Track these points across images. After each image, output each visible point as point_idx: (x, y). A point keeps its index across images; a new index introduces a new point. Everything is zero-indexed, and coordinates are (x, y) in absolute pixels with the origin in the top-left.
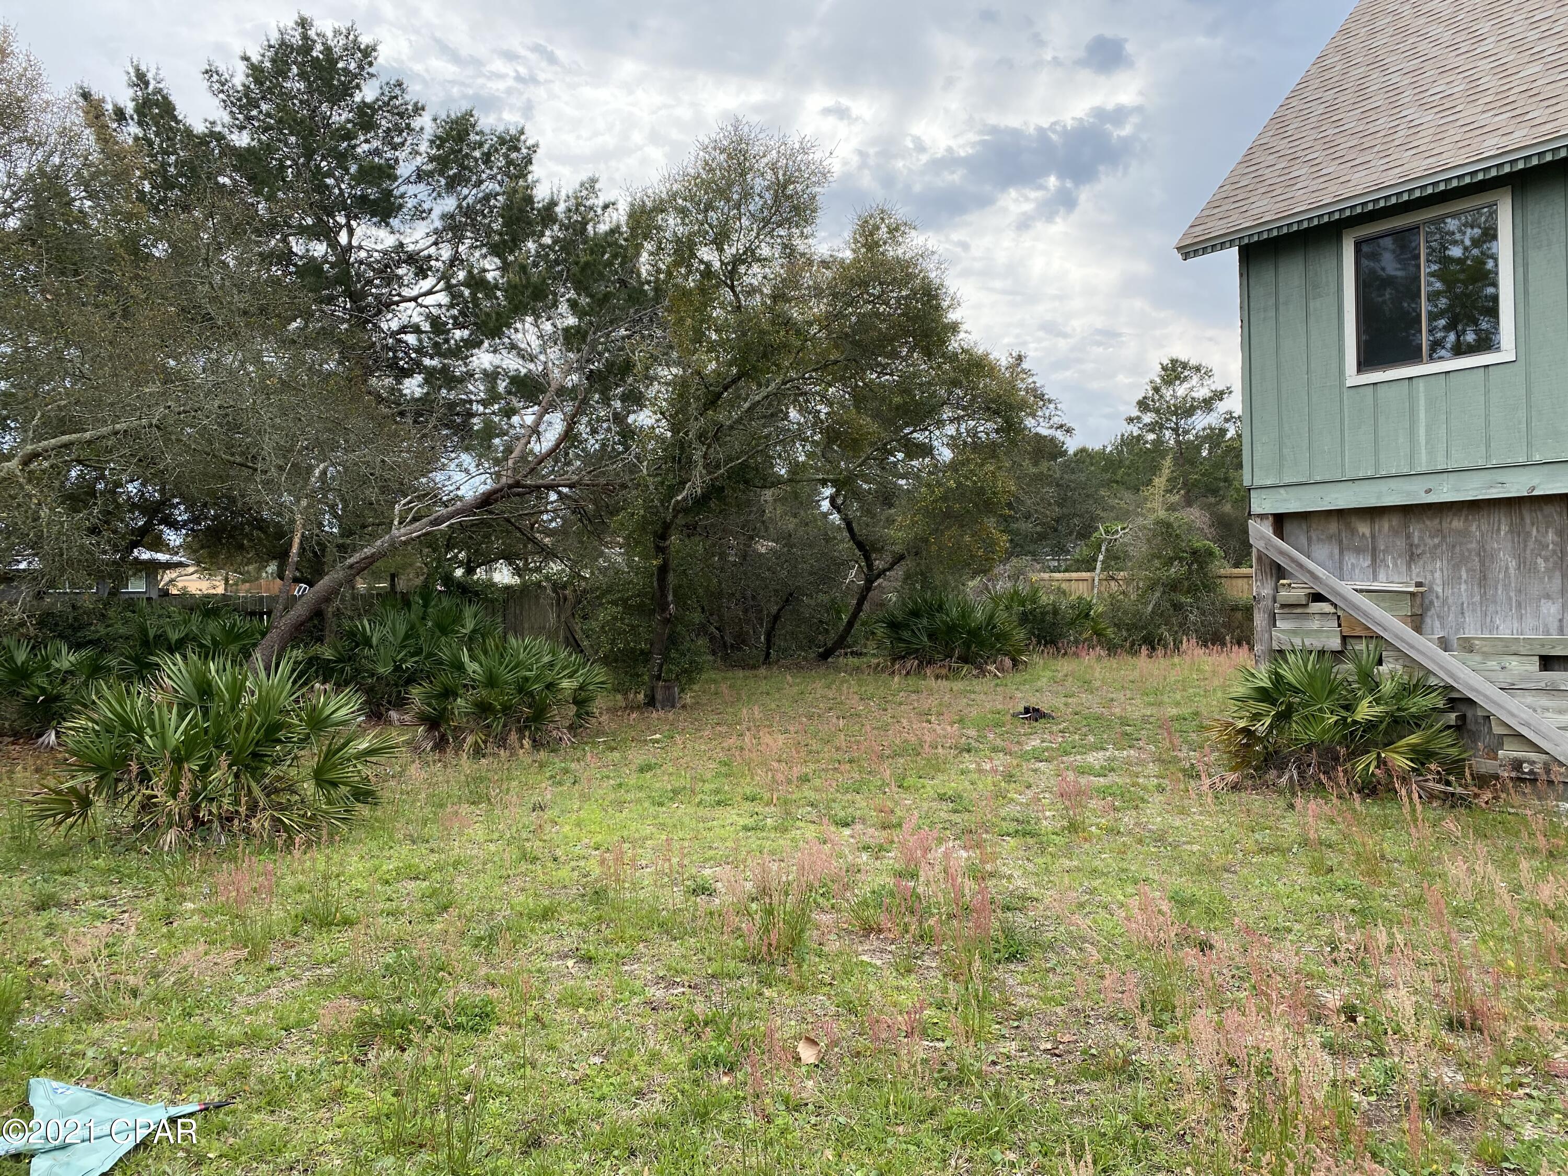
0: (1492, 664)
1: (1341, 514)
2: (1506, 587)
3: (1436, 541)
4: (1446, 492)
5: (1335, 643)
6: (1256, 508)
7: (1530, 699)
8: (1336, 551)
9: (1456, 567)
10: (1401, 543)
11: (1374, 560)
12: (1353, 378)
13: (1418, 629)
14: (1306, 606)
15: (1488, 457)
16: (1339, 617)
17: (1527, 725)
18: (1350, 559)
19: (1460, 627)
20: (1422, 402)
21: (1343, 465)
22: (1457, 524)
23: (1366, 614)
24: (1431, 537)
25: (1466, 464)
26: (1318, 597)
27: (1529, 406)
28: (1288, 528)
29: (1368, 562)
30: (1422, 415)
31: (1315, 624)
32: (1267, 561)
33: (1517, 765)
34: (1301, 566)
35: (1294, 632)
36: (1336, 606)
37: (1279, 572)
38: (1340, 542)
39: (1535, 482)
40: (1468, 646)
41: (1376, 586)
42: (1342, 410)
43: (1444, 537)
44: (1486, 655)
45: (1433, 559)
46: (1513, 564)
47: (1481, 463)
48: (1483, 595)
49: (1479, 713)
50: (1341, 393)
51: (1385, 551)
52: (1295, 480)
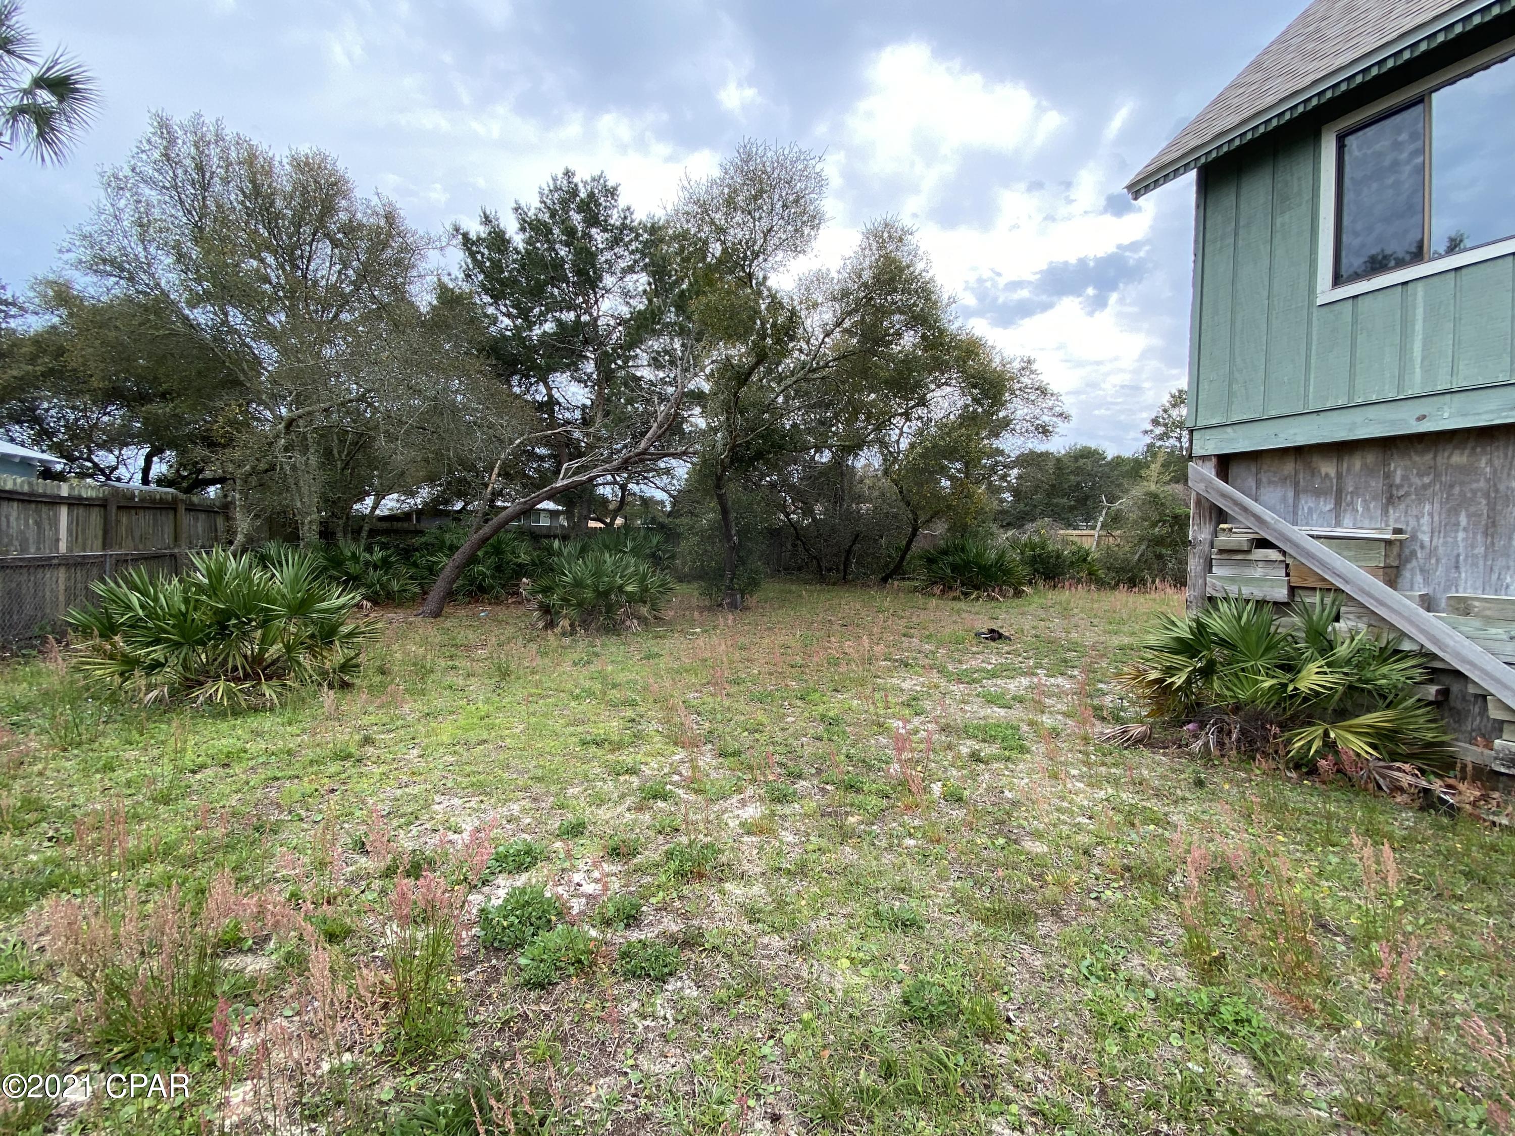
0: (1498, 632)
1: (1299, 452)
3: (1427, 480)
4: (1449, 418)
5: (1281, 594)
6: (1197, 451)
8: (1291, 494)
10: (1377, 484)
11: (1338, 503)
12: (1325, 292)
13: (1392, 582)
14: (1248, 552)
16: (1287, 566)
18: (1307, 503)
19: (1453, 583)
20: (1420, 312)
21: (1306, 396)
22: (1459, 458)
23: (1323, 564)
24: (1420, 475)
25: (1481, 381)
26: (1263, 543)
28: (1235, 470)
29: (1330, 506)
30: (1419, 326)
31: (1258, 572)
32: (1207, 505)
34: (1245, 509)
35: (1232, 580)
36: (1284, 553)
37: (1220, 516)
38: (1296, 484)
40: (1462, 607)
41: (1339, 532)
42: (1309, 334)
43: (1437, 476)
44: (1489, 621)
45: (1420, 500)
48: (1490, 546)
49: (1471, 690)
50: (1310, 314)
51: (1355, 493)
52: (1245, 417)
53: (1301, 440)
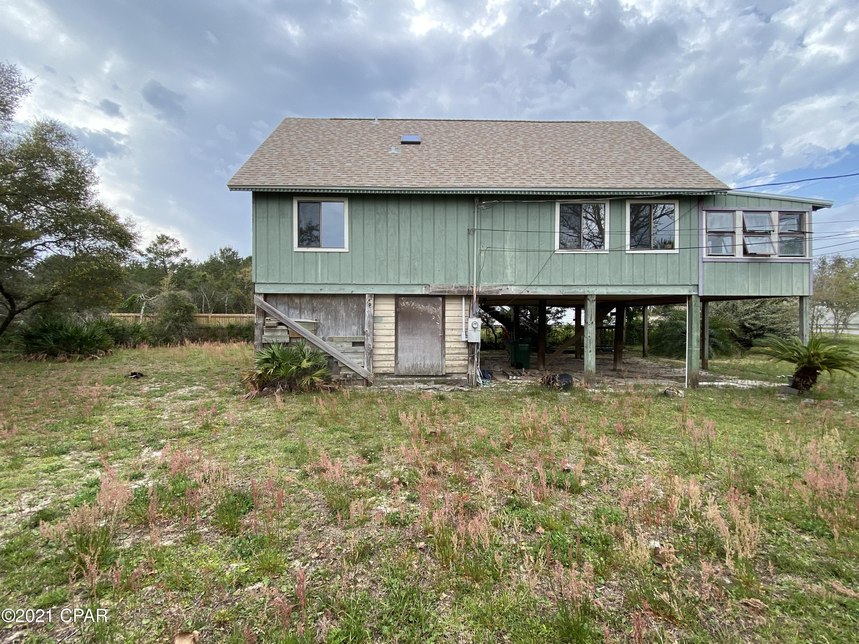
0: (339, 345)
1: (289, 295)
2: (342, 321)
4: (327, 291)
5: (287, 340)
6: (257, 291)
7: (349, 355)
8: (287, 308)
9: (328, 315)
10: (310, 306)
11: (300, 312)
12: (296, 249)
13: (315, 335)
14: (276, 327)
15: (340, 281)
16: (288, 331)
17: (349, 363)
18: (292, 311)
19: (328, 334)
20: (320, 260)
21: (292, 278)
22: (328, 301)
23: (299, 330)
24: (320, 305)
25: (333, 282)
26: (280, 324)
27: (352, 267)
28: (268, 299)
29: (298, 312)
30: (320, 265)
31: (279, 334)
32: (261, 311)
33: (345, 376)
34: (275, 313)
35: (271, 337)
36: (287, 327)
37: (265, 314)
38: (288, 305)
39: (353, 290)
40: (331, 340)
41: (302, 320)
42: (292, 260)
43: (324, 305)
44: (337, 343)
45: (320, 312)
46: (344, 314)
47: (338, 282)
48: (335, 324)
49: (335, 360)
50: (292, 253)
51: (304, 309)
52: (273, 282)
53: (291, 292)
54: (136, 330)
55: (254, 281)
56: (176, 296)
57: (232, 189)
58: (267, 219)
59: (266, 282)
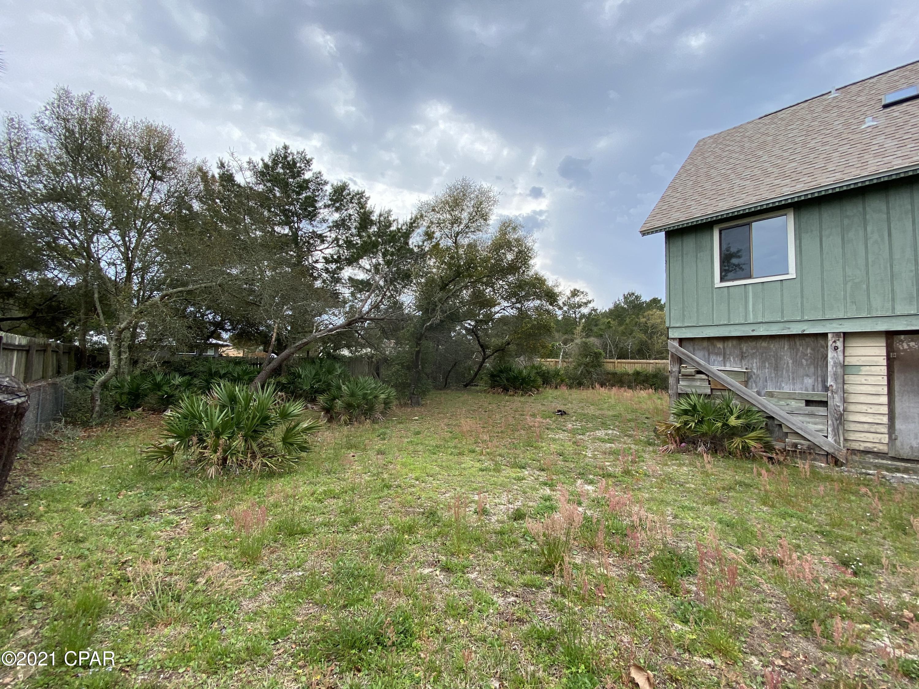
0: (782, 403)
1: (709, 339)
2: (787, 371)
3: (754, 351)
4: (762, 331)
5: (708, 391)
6: (671, 336)
7: (801, 418)
8: (707, 354)
9: (764, 362)
10: (737, 352)
11: (724, 358)
12: (718, 284)
13: (746, 387)
14: (694, 376)
15: (783, 317)
16: (709, 381)
17: (801, 429)
18: (713, 358)
19: (765, 387)
20: (751, 295)
21: (713, 319)
22: (764, 344)
23: (724, 380)
24: (752, 349)
25: (772, 320)
26: (700, 372)
27: (802, 297)
28: (684, 343)
29: (721, 359)
30: (751, 300)
31: (698, 383)
32: (676, 357)
33: (795, 445)
34: (692, 359)
35: (688, 386)
36: (708, 376)
37: (680, 361)
38: (709, 350)
39: (805, 328)
40: (771, 395)
41: (728, 368)
42: (712, 297)
43: (757, 350)
44: (780, 399)
45: (753, 358)
46: (790, 362)
47: (779, 319)
48: (776, 374)
49: (776, 422)
50: (712, 290)
51: (730, 355)
52: (690, 325)
53: (712, 335)
54: (557, 373)
55: (667, 325)
56: (586, 343)
57: (644, 235)
58: (682, 257)
59: (681, 325)
